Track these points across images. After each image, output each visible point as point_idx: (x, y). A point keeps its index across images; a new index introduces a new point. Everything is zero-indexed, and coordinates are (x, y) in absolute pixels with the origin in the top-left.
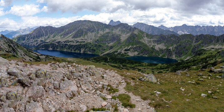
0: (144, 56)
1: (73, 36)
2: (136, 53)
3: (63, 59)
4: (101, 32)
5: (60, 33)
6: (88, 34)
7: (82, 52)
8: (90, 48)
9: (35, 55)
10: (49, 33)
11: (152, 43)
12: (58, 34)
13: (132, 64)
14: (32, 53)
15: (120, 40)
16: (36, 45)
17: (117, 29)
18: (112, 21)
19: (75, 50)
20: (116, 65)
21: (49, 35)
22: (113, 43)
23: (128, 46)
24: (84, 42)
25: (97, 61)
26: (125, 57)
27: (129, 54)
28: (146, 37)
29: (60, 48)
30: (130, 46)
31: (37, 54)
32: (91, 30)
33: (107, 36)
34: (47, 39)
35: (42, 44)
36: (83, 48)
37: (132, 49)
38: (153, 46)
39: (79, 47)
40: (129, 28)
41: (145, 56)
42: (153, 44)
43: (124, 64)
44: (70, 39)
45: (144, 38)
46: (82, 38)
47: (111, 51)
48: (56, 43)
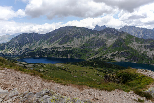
0: (132, 62)
1: (59, 42)
2: (123, 59)
3: (52, 65)
4: (87, 38)
5: (46, 39)
6: (75, 40)
7: (69, 57)
8: (77, 53)
9: (21, 65)
10: (35, 40)
11: (144, 48)
12: (44, 41)
13: (118, 70)
14: (16, 63)
15: (105, 45)
16: (20, 54)
17: (103, 34)
18: (97, 26)
19: (62, 56)
20: (102, 69)
21: (34, 42)
22: (99, 48)
23: (115, 51)
24: (71, 47)
25: (84, 65)
26: (111, 62)
27: (115, 59)
28: (136, 41)
29: (47, 55)
30: (117, 52)
31: (23, 63)
32: (77, 36)
33: (93, 42)
34: (32, 47)
35: (27, 52)
36: (70, 54)
37: (119, 55)
38: (144, 52)
39: (66, 53)
40: (116, 32)
41: (134, 62)
42: (144, 50)
43: (110, 69)
44: (57, 45)
45: (133, 42)
46: (68, 44)
47: (97, 56)
48: (43, 50)
